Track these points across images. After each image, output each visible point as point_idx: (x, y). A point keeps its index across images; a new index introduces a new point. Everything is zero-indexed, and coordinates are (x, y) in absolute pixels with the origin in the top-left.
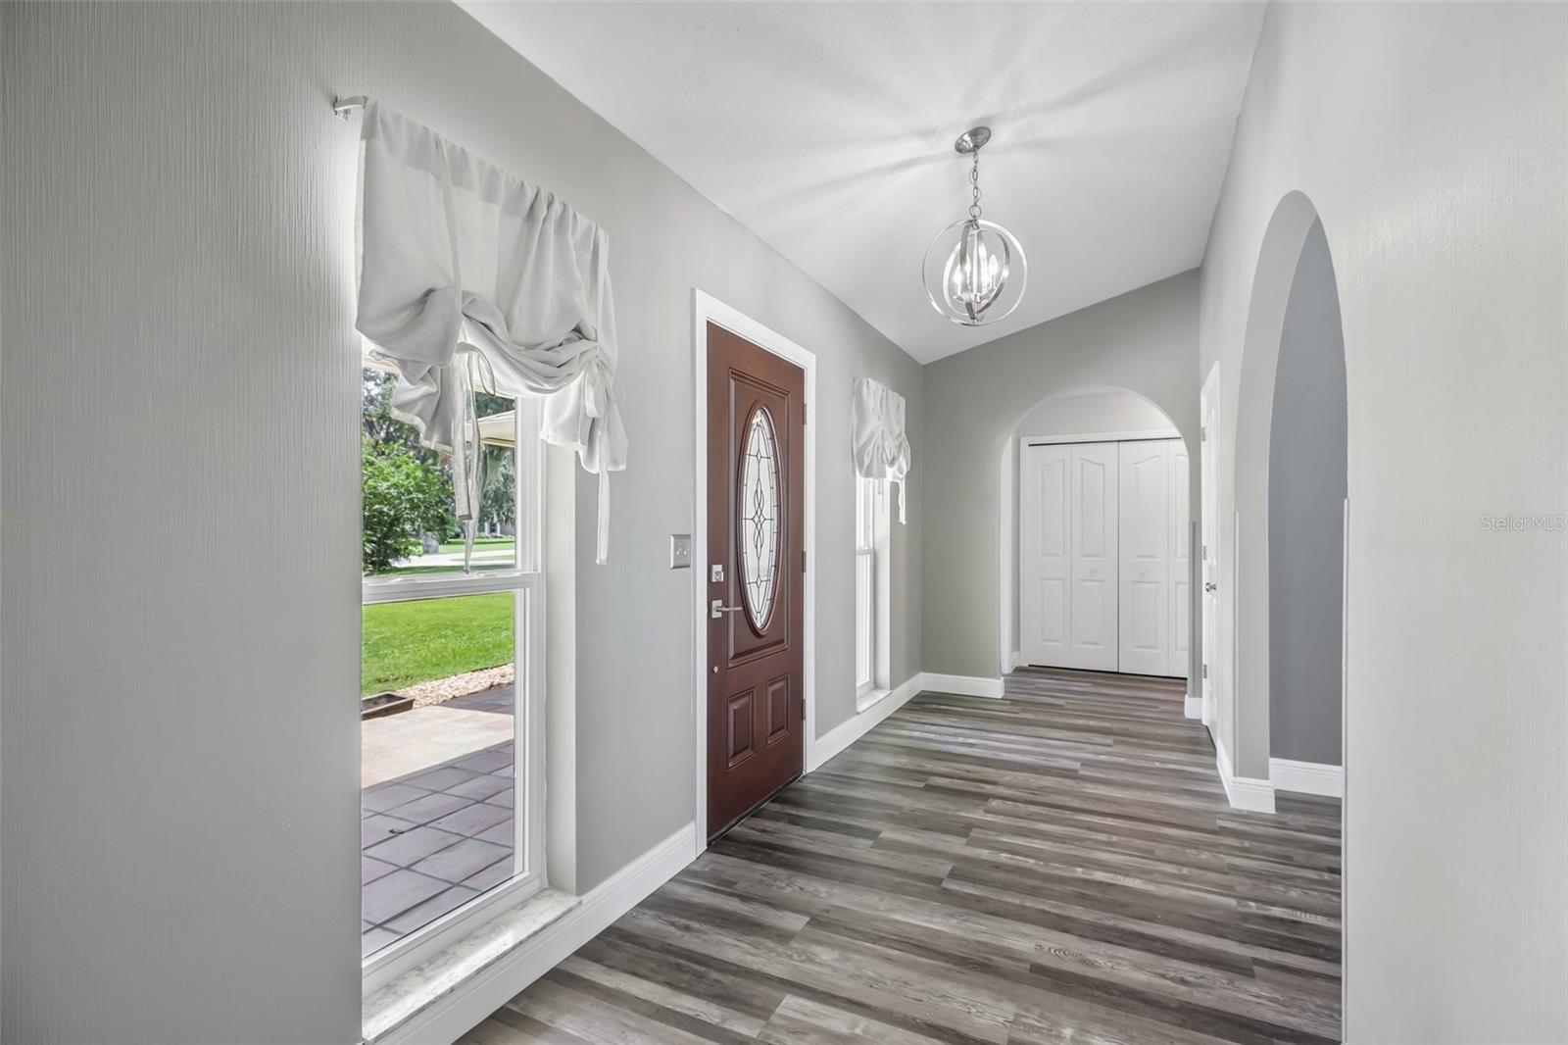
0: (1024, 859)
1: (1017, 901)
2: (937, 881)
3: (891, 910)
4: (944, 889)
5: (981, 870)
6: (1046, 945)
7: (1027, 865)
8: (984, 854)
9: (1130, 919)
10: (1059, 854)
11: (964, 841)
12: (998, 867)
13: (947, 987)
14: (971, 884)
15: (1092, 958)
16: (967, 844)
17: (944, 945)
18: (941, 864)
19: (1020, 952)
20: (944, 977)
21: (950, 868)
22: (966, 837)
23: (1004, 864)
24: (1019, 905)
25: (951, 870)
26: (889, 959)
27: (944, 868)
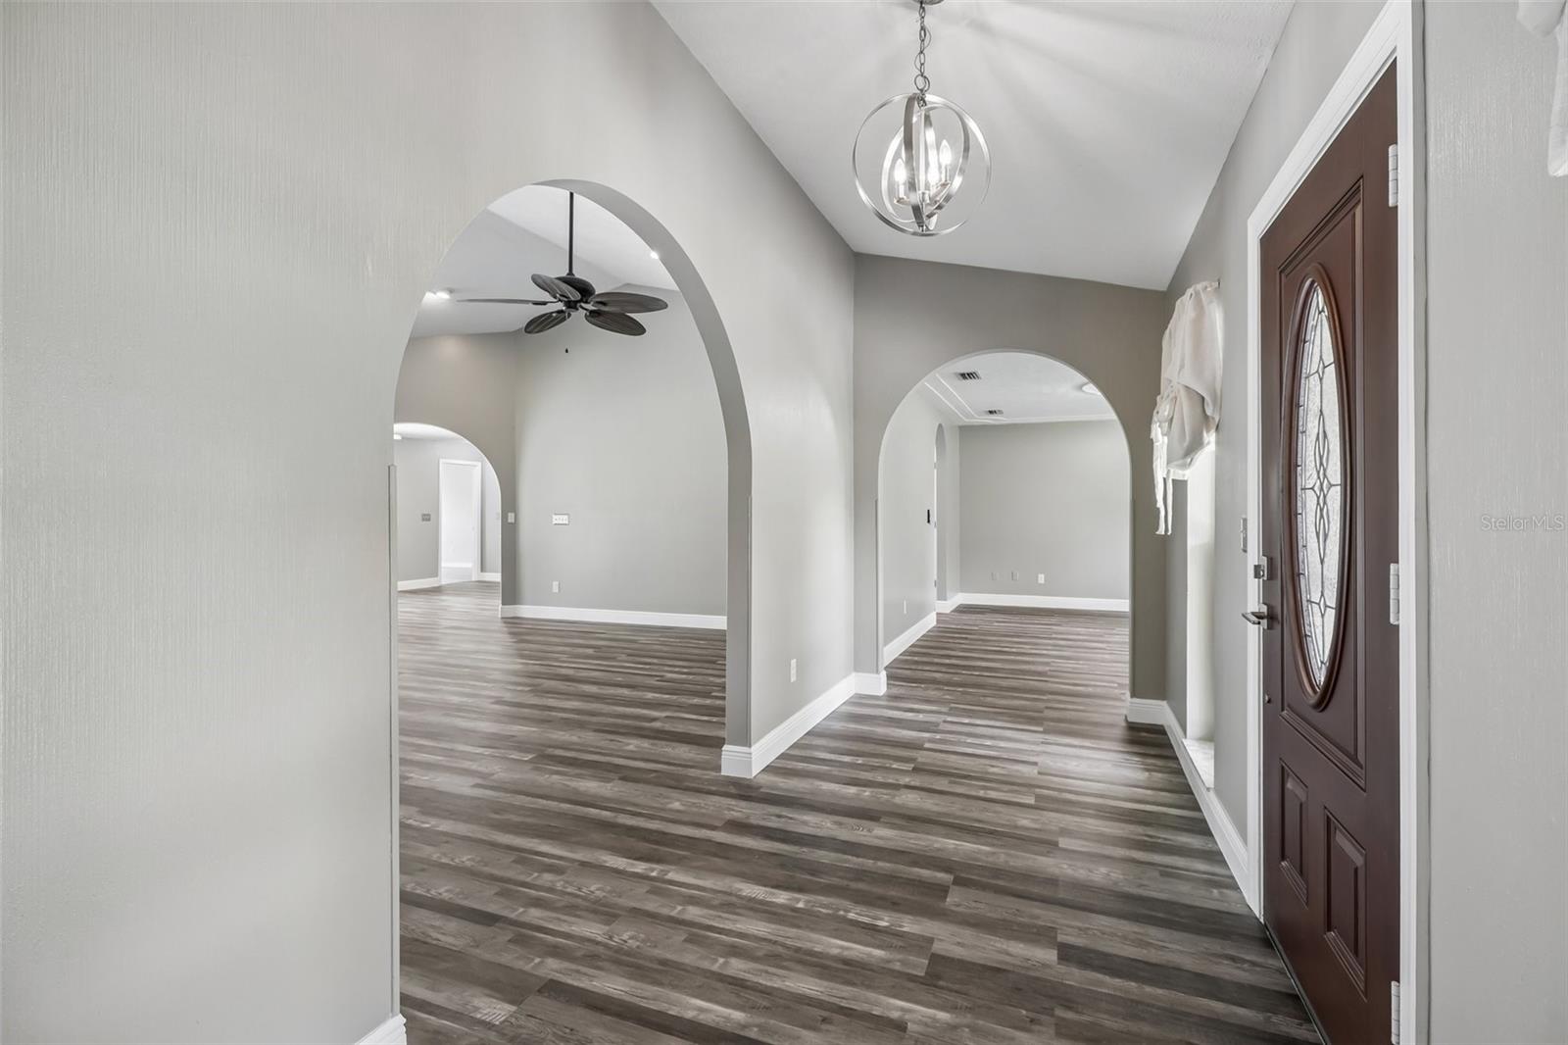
0: (861, 919)
1: (880, 864)
2: (958, 882)
3: (994, 853)
4: (951, 873)
5: (913, 898)
6: (865, 833)
7: (858, 909)
8: (910, 925)
9: (785, 853)
10: (812, 930)
11: (938, 947)
12: (894, 904)
13: (936, 809)
14: (923, 879)
15: (835, 827)
16: (931, 940)
17: (940, 829)
18: (958, 906)
19: (885, 827)
20: (939, 813)
21: (948, 900)
22: (933, 955)
23: (885, 908)
24: (879, 860)
25: (946, 897)
26: (980, 821)
27: (955, 899)
